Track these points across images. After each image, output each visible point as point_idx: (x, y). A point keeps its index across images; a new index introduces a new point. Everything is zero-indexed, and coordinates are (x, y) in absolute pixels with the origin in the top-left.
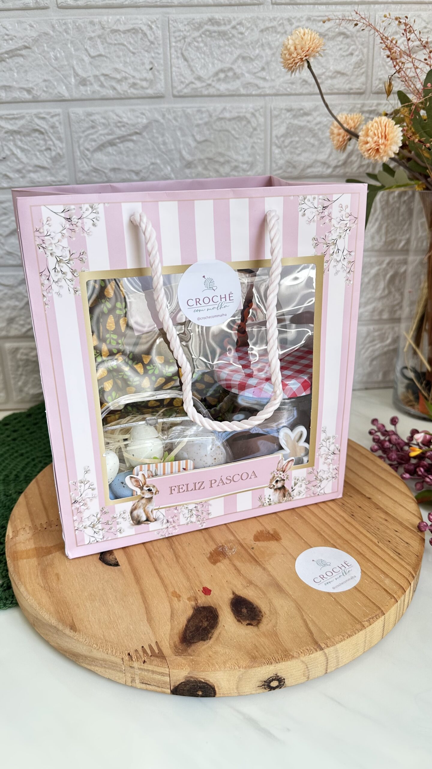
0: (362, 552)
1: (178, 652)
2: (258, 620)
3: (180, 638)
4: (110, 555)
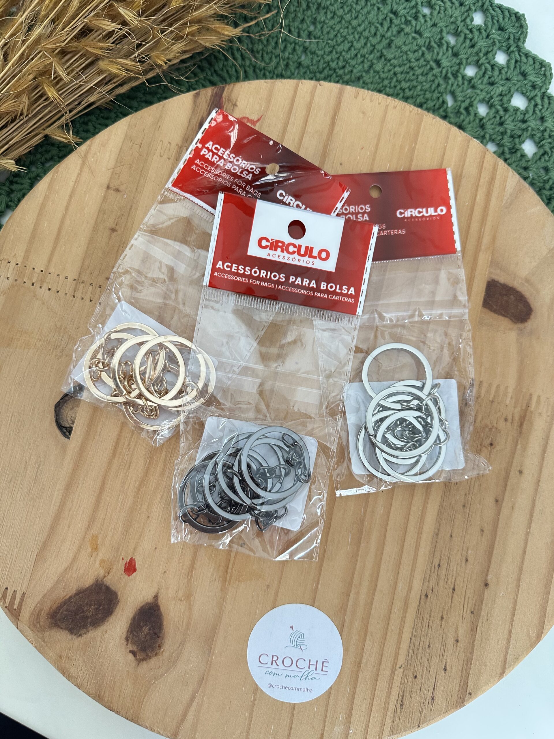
0: (363, 665)
1: (34, 625)
2: (147, 656)
3: (51, 608)
4: (71, 409)
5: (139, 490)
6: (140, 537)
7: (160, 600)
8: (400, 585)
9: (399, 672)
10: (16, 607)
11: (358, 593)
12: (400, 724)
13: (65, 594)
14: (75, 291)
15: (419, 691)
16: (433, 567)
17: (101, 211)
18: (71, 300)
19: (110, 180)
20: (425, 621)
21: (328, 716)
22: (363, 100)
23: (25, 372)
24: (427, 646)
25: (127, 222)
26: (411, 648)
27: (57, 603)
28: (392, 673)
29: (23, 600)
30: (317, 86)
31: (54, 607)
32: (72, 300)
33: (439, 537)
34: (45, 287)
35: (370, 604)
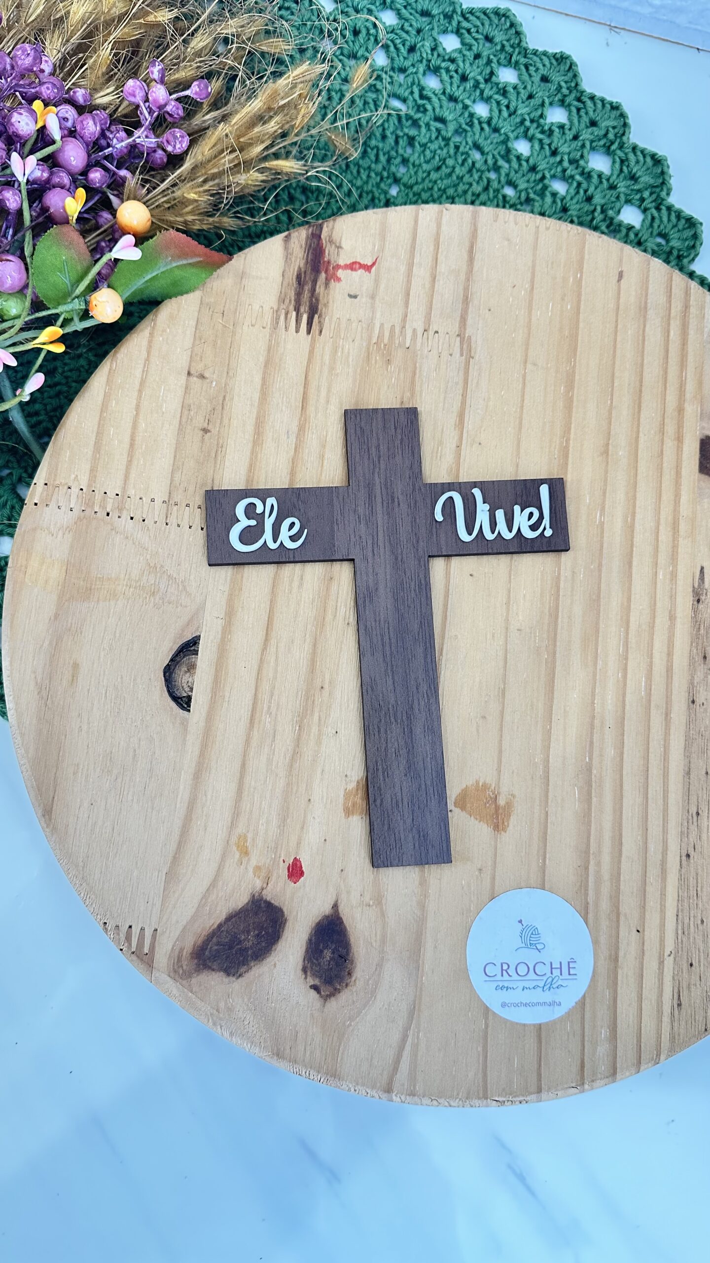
0: (621, 959)
1: (175, 971)
2: (335, 989)
3: (194, 945)
4: (186, 672)
5: (291, 766)
6: (302, 828)
7: (340, 909)
8: (651, 847)
9: (669, 962)
10: (146, 950)
11: (598, 864)
12: (682, 1031)
13: (212, 922)
14: (167, 517)
15: (698, 983)
16: (690, 817)
17: (185, 407)
18: (163, 529)
19: (190, 365)
20: (691, 889)
21: (586, 1034)
22: (505, 222)
23: (115, 632)
24: (699, 922)
25: (222, 418)
26: (680, 927)
27: (202, 936)
28: (660, 963)
29: (155, 938)
30: (442, 211)
31: (200, 942)
32: (165, 529)
33: (691, 776)
34: (125, 516)
35: (616, 876)
